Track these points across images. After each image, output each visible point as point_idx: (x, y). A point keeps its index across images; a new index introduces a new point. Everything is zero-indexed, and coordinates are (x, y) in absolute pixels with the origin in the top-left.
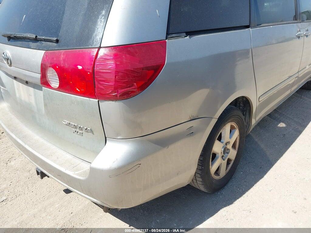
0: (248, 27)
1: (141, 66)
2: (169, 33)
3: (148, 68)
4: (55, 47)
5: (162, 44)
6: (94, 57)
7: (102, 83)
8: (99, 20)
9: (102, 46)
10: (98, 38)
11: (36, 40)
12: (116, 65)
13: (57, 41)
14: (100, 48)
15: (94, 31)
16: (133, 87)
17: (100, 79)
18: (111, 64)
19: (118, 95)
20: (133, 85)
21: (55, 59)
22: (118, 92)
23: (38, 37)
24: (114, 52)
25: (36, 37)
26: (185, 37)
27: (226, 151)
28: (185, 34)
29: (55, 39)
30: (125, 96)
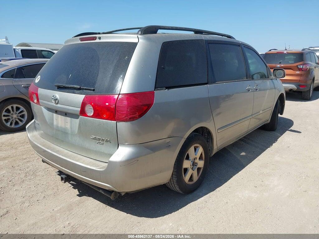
0: (207, 84)
1: (141, 104)
2: (156, 88)
3: (144, 105)
4: (93, 93)
5: (152, 93)
6: (116, 99)
7: (119, 112)
8: (119, 80)
9: (120, 93)
10: (119, 89)
11: (80, 89)
12: (128, 103)
13: (94, 90)
14: (119, 94)
15: (116, 86)
16: (136, 115)
17: (119, 110)
18: (125, 102)
19: (128, 119)
20: (136, 114)
21: (92, 100)
22: (128, 117)
23: (81, 87)
24: (127, 96)
25: (80, 87)
26: (165, 89)
27: (194, 164)
28: (165, 88)
29: (93, 89)
30: (131, 119)
